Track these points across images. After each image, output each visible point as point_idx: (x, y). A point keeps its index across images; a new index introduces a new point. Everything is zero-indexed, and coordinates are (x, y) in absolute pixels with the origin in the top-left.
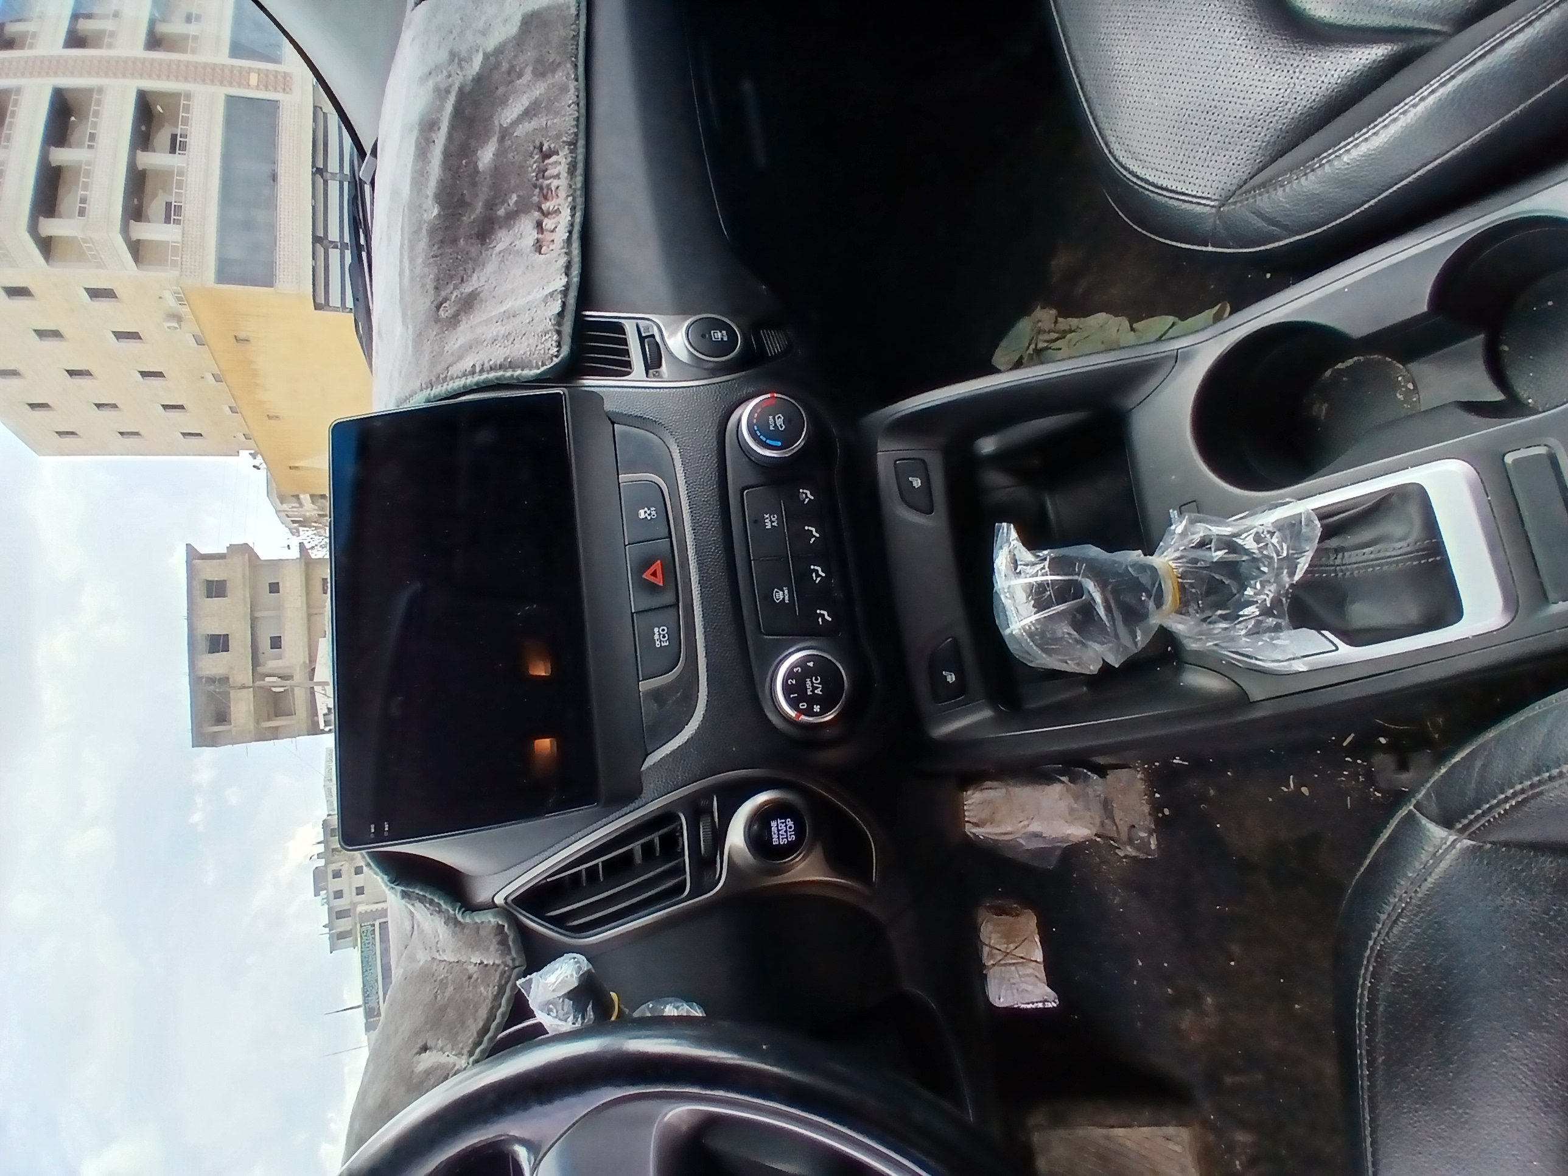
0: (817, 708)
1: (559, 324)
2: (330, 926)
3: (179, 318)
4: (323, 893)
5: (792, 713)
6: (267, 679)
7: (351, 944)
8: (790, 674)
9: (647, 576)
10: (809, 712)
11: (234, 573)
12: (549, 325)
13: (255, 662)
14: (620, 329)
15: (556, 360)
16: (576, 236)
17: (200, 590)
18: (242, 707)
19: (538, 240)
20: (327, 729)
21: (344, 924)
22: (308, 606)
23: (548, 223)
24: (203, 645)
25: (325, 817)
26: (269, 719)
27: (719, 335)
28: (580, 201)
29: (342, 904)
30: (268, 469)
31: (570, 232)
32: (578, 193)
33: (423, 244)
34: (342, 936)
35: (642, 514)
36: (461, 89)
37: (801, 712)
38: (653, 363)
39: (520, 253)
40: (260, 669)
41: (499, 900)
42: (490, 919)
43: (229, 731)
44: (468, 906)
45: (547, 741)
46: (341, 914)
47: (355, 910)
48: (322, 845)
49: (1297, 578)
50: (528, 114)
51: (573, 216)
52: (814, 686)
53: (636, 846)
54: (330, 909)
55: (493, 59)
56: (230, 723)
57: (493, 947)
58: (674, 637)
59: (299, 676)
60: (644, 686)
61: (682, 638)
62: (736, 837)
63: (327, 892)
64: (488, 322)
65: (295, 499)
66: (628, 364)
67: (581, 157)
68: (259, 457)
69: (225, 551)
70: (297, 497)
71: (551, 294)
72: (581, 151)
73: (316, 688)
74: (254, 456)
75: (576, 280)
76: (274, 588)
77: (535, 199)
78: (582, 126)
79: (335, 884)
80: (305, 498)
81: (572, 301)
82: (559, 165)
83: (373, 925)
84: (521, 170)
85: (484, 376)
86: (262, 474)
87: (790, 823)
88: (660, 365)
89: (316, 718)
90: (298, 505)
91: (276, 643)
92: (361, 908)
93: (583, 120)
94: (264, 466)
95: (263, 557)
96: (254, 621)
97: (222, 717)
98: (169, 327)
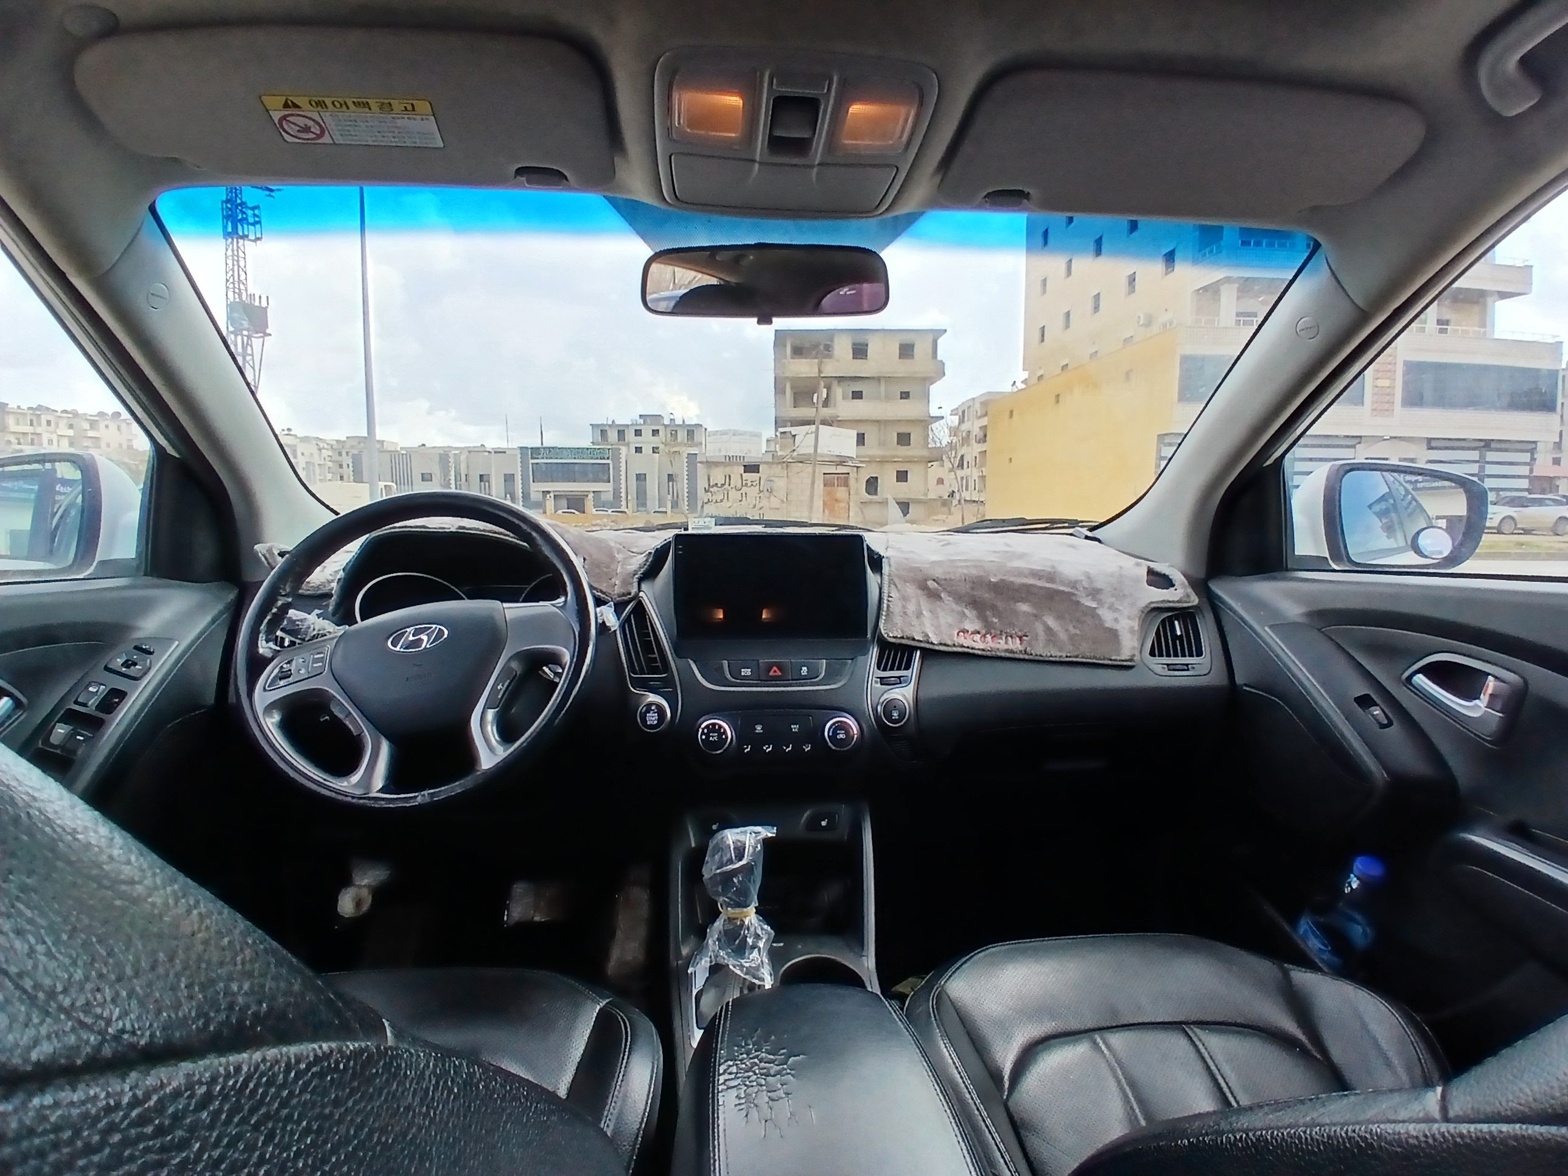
0: (704, 737)
1: (908, 638)
2: (613, 425)
3: (1149, 322)
4: (642, 421)
5: (703, 726)
6: (825, 391)
7: (595, 441)
8: (720, 727)
9: (775, 668)
10: (703, 733)
11: (919, 364)
12: (908, 633)
13: (841, 379)
14: (907, 668)
15: (886, 636)
16: (966, 650)
17: (907, 339)
18: (805, 368)
19: (968, 631)
20: (778, 434)
21: (613, 436)
22: (886, 421)
23: (977, 637)
24: (860, 339)
25: (704, 426)
26: (792, 388)
27: (895, 715)
28: (989, 654)
29: (630, 435)
30: (1012, 393)
31: (968, 647)
32: (994, 653)
33: (974, 572)
34: (603, 433)
35: (805, 669)
36: (1073, 594)
37: (703, 729)
38: (883, 681)
39: (961, 622)
40: (835, 383)
41: (641, 594)
42: (634, 590)
43: (785, 357)
44: (641, 580)
45: (721, 617)
46: (621, 433)
47: (624, 445)
48: (681, 423)
49: (731, 967)
50: (1048, 630)
51: (979, 649)
52: (714, 737)
53: (656, 655)
54: (628, 426)
55: (1092, 613)
56: (792, 358)
57: (622, 591)
58: (746, 677)
59: (826, 412)
60: (725, 663)
61: (745, 681)
62: (652, 698)
63: (641, 425)
64: (919, 605)
65: (984, 413)
66: (885, 670)
67: (1017, 656)
68: (1024, 386)
69: (939, 358)
70: (986, 415)
71: (928, 636)
72: (1021, 656)
73: (814, 426)
74: (1024, 382)
75: (937, 648)
76: (905, 395)
77: (993, 631)
78: (1037, 658)
79: (647, 432)
80: (984, 421)
81: (922, 645)
82: (1015, 645)
83: (608, 458)
84: (1012, 625)
85: (885, 601)
86: (1008, 388)
87: (656, 722)
88: (882, 684)
89: (789, 424)
90: (979, 414)
91: (857, 395)
92: (624, 450)
93: (1041, 658)
94: (1015, 390)
95: (932, 388)
96: (878, 379)
97: (798, 352)
98: (1139, 317)
